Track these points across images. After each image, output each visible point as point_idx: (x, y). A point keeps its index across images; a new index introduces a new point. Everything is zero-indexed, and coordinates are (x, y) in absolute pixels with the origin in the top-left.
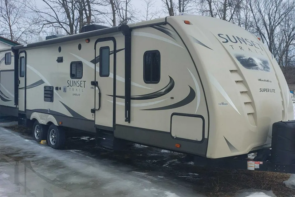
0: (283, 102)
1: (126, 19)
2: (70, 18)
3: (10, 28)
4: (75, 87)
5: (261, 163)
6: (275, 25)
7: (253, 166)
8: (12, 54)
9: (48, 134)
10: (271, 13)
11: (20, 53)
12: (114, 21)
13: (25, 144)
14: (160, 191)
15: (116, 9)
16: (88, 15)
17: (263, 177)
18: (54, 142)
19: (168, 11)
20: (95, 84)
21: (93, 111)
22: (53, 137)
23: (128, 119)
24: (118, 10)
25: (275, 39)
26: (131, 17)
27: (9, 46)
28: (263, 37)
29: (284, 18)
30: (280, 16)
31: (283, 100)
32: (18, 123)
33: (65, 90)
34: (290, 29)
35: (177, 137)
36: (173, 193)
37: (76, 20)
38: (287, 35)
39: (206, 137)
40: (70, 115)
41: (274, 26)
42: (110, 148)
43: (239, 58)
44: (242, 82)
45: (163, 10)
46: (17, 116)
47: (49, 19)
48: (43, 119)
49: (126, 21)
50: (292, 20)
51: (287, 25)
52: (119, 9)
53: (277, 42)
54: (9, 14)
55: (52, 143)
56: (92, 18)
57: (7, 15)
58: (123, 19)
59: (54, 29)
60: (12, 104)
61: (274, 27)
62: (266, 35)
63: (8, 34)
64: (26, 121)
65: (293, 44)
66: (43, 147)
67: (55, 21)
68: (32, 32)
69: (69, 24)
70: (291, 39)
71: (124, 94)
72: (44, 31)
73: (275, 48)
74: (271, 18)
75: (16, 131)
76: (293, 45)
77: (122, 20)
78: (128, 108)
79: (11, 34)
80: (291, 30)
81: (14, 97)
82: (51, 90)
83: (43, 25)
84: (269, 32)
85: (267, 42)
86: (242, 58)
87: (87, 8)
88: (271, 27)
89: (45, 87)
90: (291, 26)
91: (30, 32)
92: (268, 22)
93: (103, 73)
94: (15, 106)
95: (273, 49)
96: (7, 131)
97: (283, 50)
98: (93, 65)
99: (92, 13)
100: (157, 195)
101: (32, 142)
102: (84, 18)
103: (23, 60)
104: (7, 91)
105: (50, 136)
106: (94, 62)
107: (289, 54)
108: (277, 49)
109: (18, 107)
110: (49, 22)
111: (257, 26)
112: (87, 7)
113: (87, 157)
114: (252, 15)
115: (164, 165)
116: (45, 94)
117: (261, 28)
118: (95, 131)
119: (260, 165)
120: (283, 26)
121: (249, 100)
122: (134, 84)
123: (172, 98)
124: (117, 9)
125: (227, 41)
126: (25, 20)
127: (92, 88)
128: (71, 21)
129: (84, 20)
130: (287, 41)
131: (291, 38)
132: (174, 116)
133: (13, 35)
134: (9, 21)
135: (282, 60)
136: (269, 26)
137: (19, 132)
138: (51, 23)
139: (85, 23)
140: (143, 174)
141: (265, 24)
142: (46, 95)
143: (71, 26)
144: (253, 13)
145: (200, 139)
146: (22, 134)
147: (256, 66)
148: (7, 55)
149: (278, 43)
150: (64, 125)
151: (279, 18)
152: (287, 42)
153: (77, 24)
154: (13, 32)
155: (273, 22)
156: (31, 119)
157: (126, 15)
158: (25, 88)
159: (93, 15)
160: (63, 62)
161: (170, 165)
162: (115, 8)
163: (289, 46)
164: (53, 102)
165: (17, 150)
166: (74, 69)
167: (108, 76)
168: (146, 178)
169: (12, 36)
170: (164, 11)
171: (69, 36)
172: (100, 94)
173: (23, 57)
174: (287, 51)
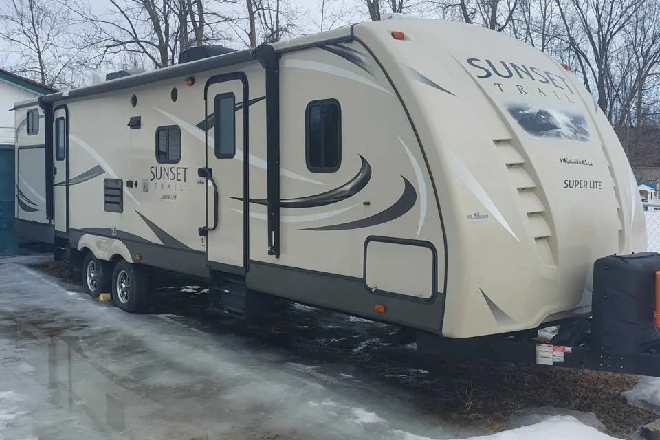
0: (620, 211)
1: (277, 31)
2: (161, 32)
3: (40, 57)
4: (166, 182)
5: (568, 349)
6: (612, 32)
7: (548, 355)
8: (41, 112)
9: (114, 280)
10: (601, 5)
11: (55, 110)
12: (252, 35)
13: (68, 302)
14: (343, 407)
15: (256, 9)
16: (198, 24)
17: (576, 381)
18: (126, 298)
19: (368, 9)
20: (206, 173)
21: (204, 232)
22: (124, 286)
23: (275, 249)
24: (260, 11)
25: (612, 64)
26: (288, 25)
27: (36, 95)
28: (582, 59)
29: (631, 15)
30: (624, 9)
31: (621, 205)
32: (53, 256)
33: (145, 188)
34: (647, 39)
35: (378, 288)
36: (371, 412)
37: (173, 35)
38: (639, 54)
39: (440, 290)
40: (157, 241)
41: (609, 33)
42: (239, 311)
43: (516, 112)
44: (524, 166)
45: (357, 7)
46: (52, 241)
47: (117, 35)
48: (103, 249)
49: (278, 35)
50: (652, 18)
51: (640, 31)
52: (263, 9)
53: (615, 70)
54: (36, 27)
55: (122, 300)
56: (207, 30)
57: (32, 30)
58: (272, 30)
59: (128, 56)
60: (41, 217)
61: (609, 37)
62: (591, 56)
63: (35, 69)
64: (69, 253)
65: (656, 74)
66: (103, 309)
67: (130, 38)
68: (83, 63)
69: (157, 45)
70: (650, 62)
71: (265, 196)
72: (109, 61)
73: (612, 83)
74: (603, 15)
75: (50, 274)
76: (655, 76)
77: (269, 32)
78: (274, 225)
79: (42, 69)
80: (651, 41)
81: (45, 202)
82: (120, 186)
83: (105, 48)
84: (598, 48)
85: (592, 70)
86: (523, 110)
87: (195, 8)
88: (602, 36)
89: (106, 181)
90: (650, 33)
91: (78, 64)
92: (594, 26)
93: (223, 151)
94: (47, 222)
95: (608, 85)
96: (32, 273)
97: (630, 88)
98: (201, 134)
99: (205, 20)
100: (336, 415)
101: (83, 297)
102: (189, 31)
103: (62, 124)
104: (32, 190)
105: (118, 285)
106: (204, 126)
107: (645, 97)
108: (616, 86)
109: (53, 223)
110: (118, 41)
111: (569, 35)
112: (196, 6)
113: (193, 329)
114: (557, 10)
115: (355, 350)
116: (106, 195)
117: (579, 39)
118: (207, 275)
119: (566, 354)
120: (630, 33)
121: (538, 208)
122: (286, 173)
123: (367, 204)
124: (258, 9)
125: (489, 75)
126: (68, 38)
127: (201, 182)
128: (162, 39)
129: (189, 36)
130: (641, 67)
131: (649, 60)
132: (371, 244)
133: (44, 71)
134: (38, 41)
135: (629, 112)
136: (596, 35)
137: (56, 276)
138: (122, 43)
139: (192, 41)
140: (308, 368)
141: (587, 30)
142: (108, 198)
143: (163, 48)
144: (559, 5)
145: (428, 294)
146: (62, 281)
147: (557, 128)
148: (30, 114)
149: (619, 73)
150: (144, 261)
151: (621, 16)
152: (640, 71)
153: (176, 43)
154: (45, 66)
155: (606, 24)
156: (79, 248)
157: (278, 21)
158: (67, 183)
159: (208, 24)
160: (142, 126)
161: (367, 349)
162: (253, 6)
163: (645, 77)
164: (122, 212)
165: (52, 314)
166: (163, 142)
167: (232, 156)
168: (314, 377)
169: (43, 73)
170: (360, 9)
171: (159, 70)
172: (216, 196)
173: (62, 118)
174: (641, 90)
